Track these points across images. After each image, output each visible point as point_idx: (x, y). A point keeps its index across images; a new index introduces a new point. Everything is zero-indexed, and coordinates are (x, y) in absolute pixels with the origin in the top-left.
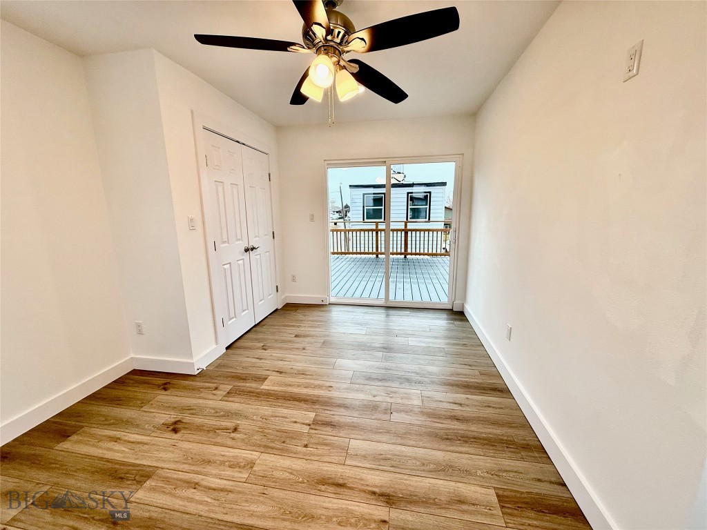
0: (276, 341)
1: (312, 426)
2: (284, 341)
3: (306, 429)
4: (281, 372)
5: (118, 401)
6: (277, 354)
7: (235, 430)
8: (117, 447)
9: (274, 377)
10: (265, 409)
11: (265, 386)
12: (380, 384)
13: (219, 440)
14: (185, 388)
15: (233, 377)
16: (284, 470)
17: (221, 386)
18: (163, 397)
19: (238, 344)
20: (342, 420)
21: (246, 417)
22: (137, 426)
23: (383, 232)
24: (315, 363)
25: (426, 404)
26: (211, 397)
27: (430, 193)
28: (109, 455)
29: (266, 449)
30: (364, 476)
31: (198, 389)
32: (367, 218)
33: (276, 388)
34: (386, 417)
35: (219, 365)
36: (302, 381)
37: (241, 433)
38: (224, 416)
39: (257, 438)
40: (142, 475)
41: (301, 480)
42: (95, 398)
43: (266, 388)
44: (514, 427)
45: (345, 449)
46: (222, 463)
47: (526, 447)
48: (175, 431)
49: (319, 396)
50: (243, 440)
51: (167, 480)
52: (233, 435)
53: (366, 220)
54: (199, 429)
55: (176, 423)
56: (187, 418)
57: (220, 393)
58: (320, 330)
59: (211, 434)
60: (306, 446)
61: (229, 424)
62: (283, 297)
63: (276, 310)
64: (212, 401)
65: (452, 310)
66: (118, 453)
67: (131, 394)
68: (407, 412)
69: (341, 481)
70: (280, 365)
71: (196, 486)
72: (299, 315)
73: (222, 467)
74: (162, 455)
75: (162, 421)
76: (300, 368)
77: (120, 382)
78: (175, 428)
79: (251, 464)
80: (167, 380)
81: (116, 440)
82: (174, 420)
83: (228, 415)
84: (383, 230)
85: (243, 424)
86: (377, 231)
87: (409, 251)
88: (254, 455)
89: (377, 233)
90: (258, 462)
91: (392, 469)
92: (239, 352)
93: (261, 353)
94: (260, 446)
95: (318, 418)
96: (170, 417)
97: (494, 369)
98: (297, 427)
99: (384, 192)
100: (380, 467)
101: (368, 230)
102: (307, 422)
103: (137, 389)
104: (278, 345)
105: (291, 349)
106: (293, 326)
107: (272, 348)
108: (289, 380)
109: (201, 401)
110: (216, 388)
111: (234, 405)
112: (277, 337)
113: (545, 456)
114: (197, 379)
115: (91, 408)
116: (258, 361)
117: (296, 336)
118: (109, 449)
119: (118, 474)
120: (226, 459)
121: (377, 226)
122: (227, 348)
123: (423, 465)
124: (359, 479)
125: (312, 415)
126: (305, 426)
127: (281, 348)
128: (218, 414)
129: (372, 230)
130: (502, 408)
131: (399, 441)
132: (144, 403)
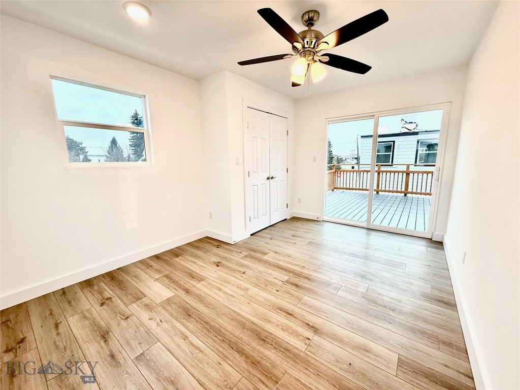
0: (279, 236)
1: (285, 283)
2: (284, 237)
3: (280, 283)
4: (276, 253)
5: (198, 248)
6: (278, 243)
7: (244, 273)
8: (194, 265)
9: (272, 254)
10: (261, 268)
11: (265, 257)
12: (339, 273)
13: (236, 275)
14: (226, 249)
15: (250, 249)
16: (261, 297)
17: (243, 252)
18: (216, 250)
19: (257, 234)
20: (304, 285)
21: (251, 269)
22: (203, 260)
24: (299, 253)
25: (369, 293)
26: (237, 256)
28: (190, 267)
29: (257, 286)
30: (306, 315)
31: (232, 251)
33: (271, 260)
34: (335, 292)
35: (245, 242)
36: (287, 259)
37: (246, 275)
38: (241, 266)
39: (254, 280)
40: (201, 279)
41: (269, 304)
42: (189, 244)
43: (266, 258)
44: (443, 329)
45: (300, 299)
46: (234, 285)
47: (449, 344)
48: (218, 266)
49: (295, 270)
50: (246, 278)
51: (209, 284)
52: (242, 275)
54: (228, 268)
55: (218, 263)
56: (224, 262)
57: (242, 255)
58: (310, 235)
59: (233, 272)
60: (277, 291)
61: (242, 270)
62: (291, 212)
63: (286, 219)
64: (237, 258)
65: (431, 239)
66: (194, 268)
67: (203, 246)
68: (351, 293)
69: (291, 313)
70: (278, 249)
71: (220, 290)
72: (299, 224)
73: (233, 286)
74: (210, 274)
75: (213, 260)
76: (289, 253)
77: (200, 240)
78: (218, 265)
79: (247, 290)
80: (219, 243)
81: (195, 263)
82: (218, 261)
83: (242, 265)
85: (248, 272)
87: (410, 190)
88: (249, 286)
90: (250, 290)
91: (326, 318)
92: (257, 238)
93: (269, 241)
94: (254, 283)
95: (290, 280)
96: (217, 260)
97: (451, 288)
98: (276, 281)
99: (394, 140)
100: (318, 315)
102: (283, 280)
103: (206, 245)
104: (280, 239)
105: (287, 242)
106: (292, 230)
107: (275, 239)
108: (281, 258)
109: (232, 256)
110: (240, 253)
111: (246, 262)
112: (280, 234)
113: (466, 355)
114: (233, 246)
115: (188, 248)
116: (266, 244)
117: (293, 236)
118: (191, 265)
119: (192, 275)
120: (236, 284)
122: (251, 235)
123: (349, 323)
124: (302, 315)
125: (287, 278)
126: (280, 282)
127: (280, 240)
128: (238, 264)
130: (440, 314)
131: (338, 306)
132: (207, 251)
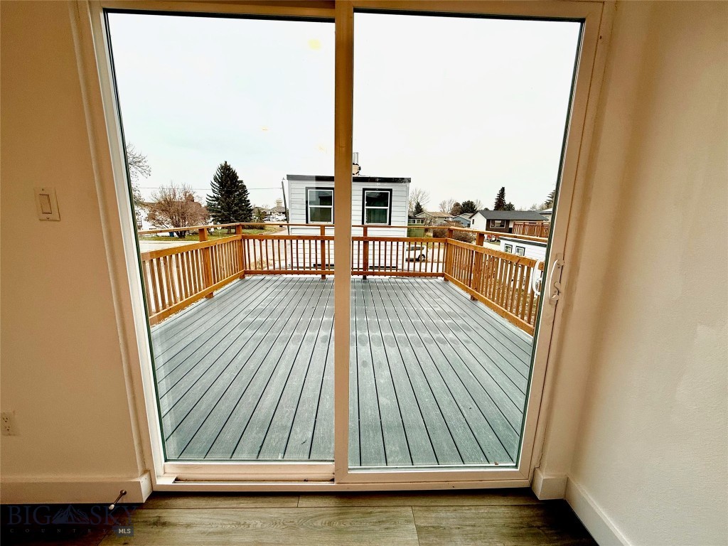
23: (332, 242)
27: (391, 190)
32: (311, 220)
53: (310, 222)
84: (332, 238)
86: (323, 239)
87: (370, 269)
89: (323, 243)
99: (333, 186)
101: (310, 238)
121: (323, 232)
129: (316, 238)
